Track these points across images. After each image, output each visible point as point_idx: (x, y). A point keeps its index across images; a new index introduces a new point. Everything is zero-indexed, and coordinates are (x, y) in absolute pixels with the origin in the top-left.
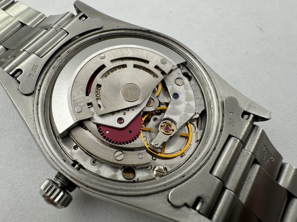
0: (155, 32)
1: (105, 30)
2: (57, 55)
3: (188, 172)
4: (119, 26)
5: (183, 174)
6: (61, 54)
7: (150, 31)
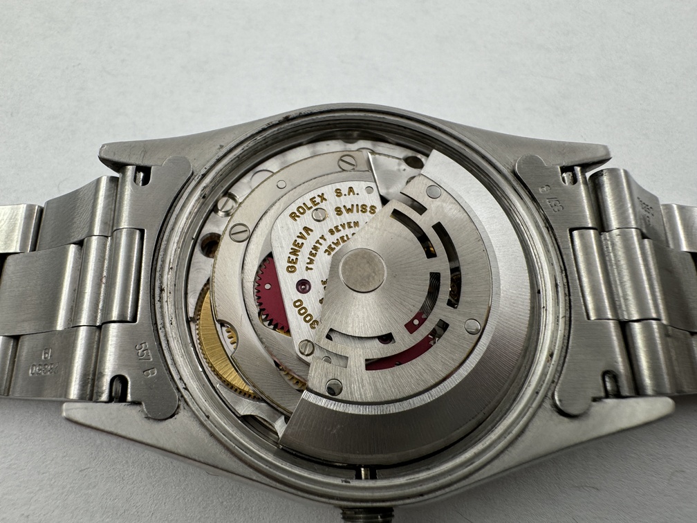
0: (300, 113)
1: (203, 171)
2: (157, 291)
3: (553, 342)
4: (222, 144)
5: (549, 351)
6: (161, 283)
7: (290, 117)
